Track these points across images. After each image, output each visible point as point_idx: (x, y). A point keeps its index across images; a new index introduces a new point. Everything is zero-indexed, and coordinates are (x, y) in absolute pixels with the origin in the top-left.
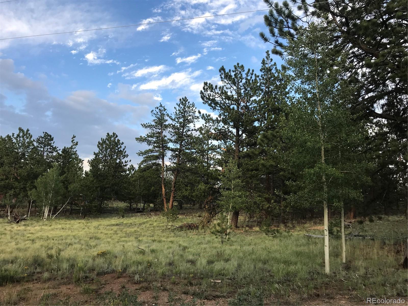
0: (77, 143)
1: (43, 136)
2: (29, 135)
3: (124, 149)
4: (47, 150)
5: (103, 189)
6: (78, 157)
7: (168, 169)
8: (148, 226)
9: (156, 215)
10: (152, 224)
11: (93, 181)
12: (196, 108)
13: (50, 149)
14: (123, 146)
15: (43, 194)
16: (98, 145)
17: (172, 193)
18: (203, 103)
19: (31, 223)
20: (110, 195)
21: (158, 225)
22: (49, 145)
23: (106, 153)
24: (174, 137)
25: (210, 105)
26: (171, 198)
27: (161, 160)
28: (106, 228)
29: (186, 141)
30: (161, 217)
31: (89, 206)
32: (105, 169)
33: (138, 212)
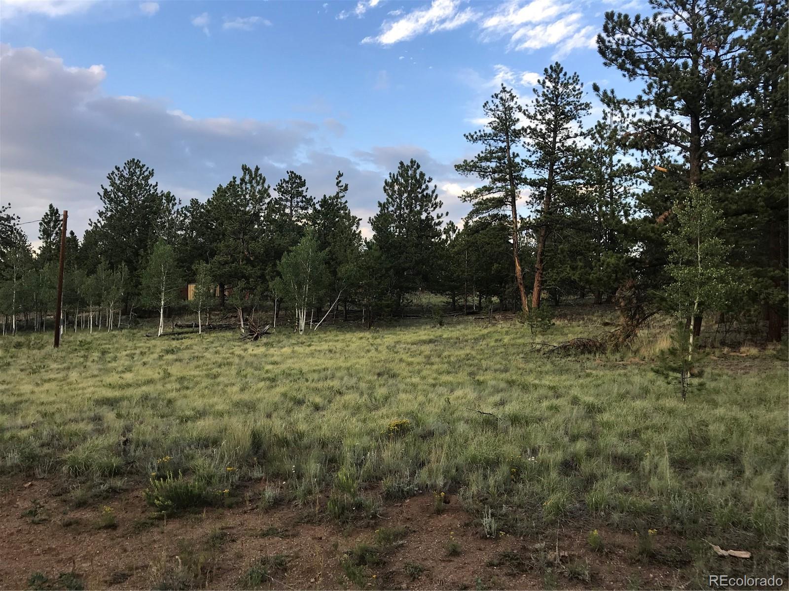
0: (347, 186)
1: (287, 179)
2: (260, 178)
3: (433, 192)
4: (298, 204)
5: (399, 272)
6: (349, 213)
7: (526, 225)
8: (493, 344)
9: (506, 319)
10: (500, 340)
11: (379, 258)
12: (582, 84)
13: (302, 202)
14: (431, 185)
15: (293, 286)
16: (384, 187)
17: (537, 275)
18: (605, 64)
19: (277, 339)
20: (415, 282)
21: (512, 342)
22: (300, 194)
23: (401, 202)
24: (535, 155)
25: (621, 67)
26: (536, 284)
27: (510, 207)
28: (409, 349)
29: (563, 160)
30: (517, 323)
31: (377, 305)
32: (400, 232)
33: (468, 314)
